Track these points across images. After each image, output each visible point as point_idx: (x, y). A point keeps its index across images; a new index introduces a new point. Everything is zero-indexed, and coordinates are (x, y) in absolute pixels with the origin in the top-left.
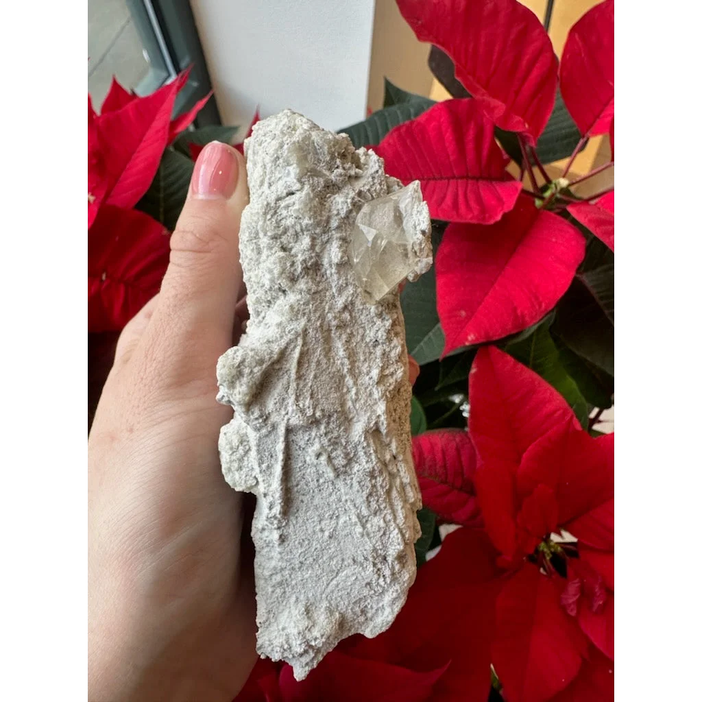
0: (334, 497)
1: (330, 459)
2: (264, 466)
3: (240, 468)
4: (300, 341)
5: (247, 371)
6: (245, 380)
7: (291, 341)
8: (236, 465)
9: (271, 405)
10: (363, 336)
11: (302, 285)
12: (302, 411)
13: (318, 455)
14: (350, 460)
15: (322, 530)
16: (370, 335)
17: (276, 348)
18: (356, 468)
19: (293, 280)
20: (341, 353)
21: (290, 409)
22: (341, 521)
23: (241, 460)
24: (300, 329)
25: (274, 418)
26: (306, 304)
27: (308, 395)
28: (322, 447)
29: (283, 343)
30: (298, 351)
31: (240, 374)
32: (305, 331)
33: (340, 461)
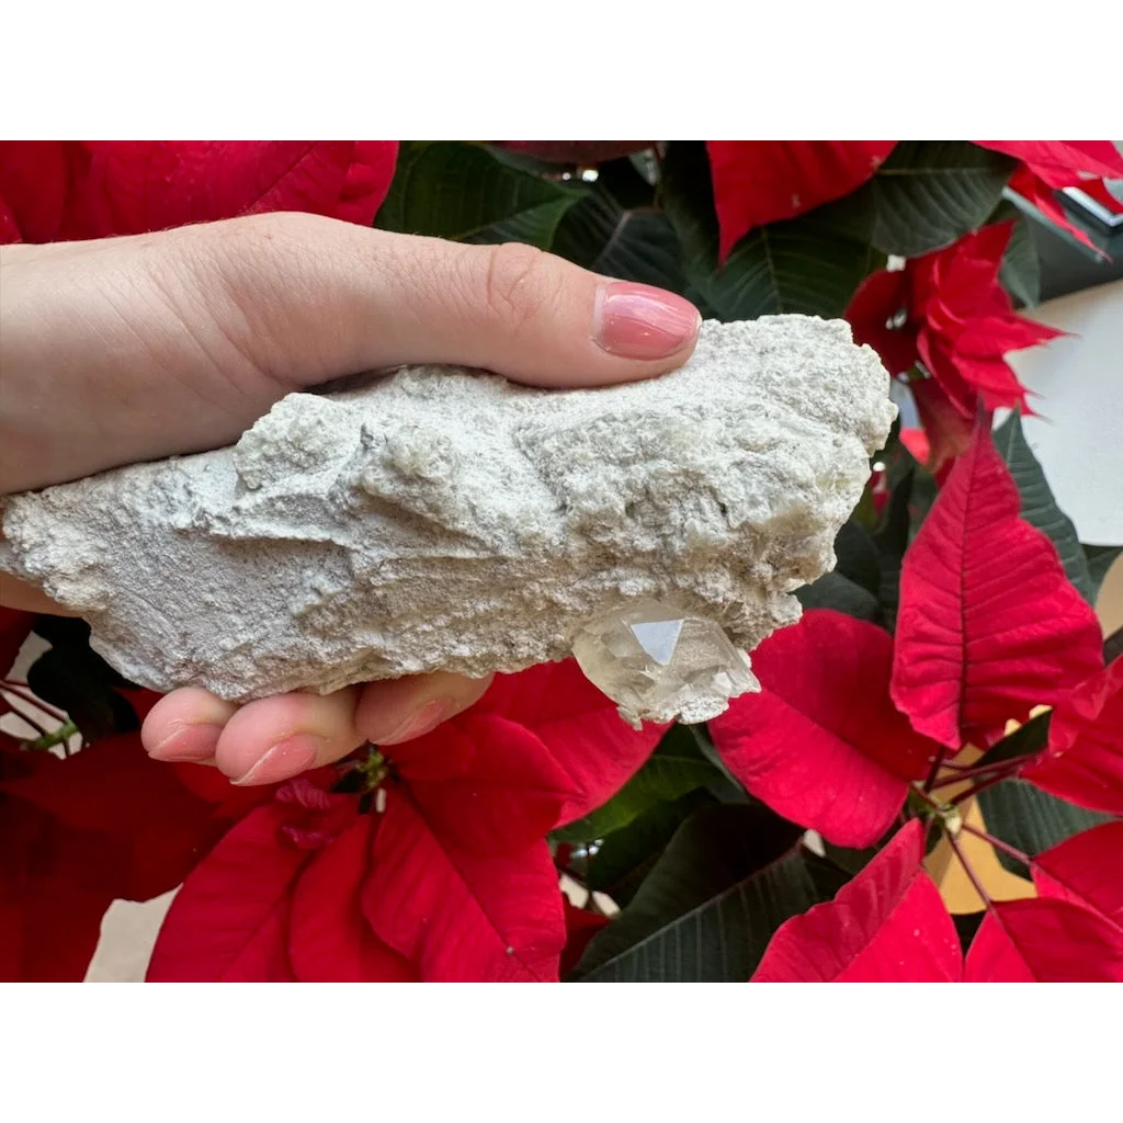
0: (265, 609)
1: (318, 609)
2: (280, 505)
3: (269, 459)
4: (484, 555)
5: (415, 490)
6: (401, 488)
7: (482, 543)
8: (272, 452)
9: (374, 523)
10: (516, 628)
11: (575, 545)
12: (376, 572)
13: (317, 591)
14: (324, 634)
15: (212, 591)
16: (522, 637)
17: (463, 524)
18: (316, 641)
19: (584, 531)
20: (481, 607)
21: (373, 553)
22: (234, 618)
23: (283, 458)
24: (504, 552)
25: (356, 529)
26: (547, 554)
27: (403, 575)
28: (332, 597)
29: (477, 531)
30: (467, 554)
31: (408, 481)
32: (504, 560)
33: (318, 621)
